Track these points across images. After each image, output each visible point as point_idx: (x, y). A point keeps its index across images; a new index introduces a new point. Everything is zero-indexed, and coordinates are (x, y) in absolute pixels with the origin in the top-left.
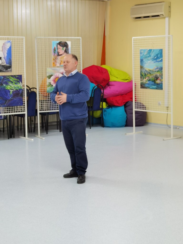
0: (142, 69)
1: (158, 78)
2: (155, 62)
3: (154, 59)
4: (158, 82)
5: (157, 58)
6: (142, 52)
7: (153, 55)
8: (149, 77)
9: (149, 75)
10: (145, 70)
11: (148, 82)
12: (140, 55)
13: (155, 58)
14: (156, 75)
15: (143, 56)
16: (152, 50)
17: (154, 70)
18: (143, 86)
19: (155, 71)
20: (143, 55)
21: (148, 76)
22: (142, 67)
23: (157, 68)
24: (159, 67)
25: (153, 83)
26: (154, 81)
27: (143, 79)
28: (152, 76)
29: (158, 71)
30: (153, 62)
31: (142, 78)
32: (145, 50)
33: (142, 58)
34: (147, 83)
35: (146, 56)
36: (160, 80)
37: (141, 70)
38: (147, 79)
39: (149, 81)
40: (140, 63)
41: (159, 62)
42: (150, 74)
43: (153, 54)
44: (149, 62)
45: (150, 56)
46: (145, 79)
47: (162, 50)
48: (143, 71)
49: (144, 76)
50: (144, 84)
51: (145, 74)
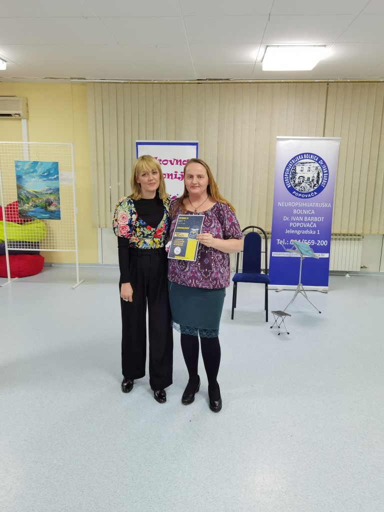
0: (21, 190)
1: (52, 202)
2: (44, 181)
3: (42, 176)
4: (52, 208)
5: (49, 174)
6: (18, 164)
7: (40, 170)
8: (35, 202)
9: (34, 199)
10: (27, 192)
12: (16, 170)
13: (46, 174)
14: (48, 199)
15: (22, 172)
16: (38, 162)
17: (45, 192)
18: (25, 214)
19: (47, 194)
20: (22, 169)
21: (33, 201)
22: (19, 187)
23: (50, 189)
24: (53, 188)
25: (43, 210)
26: (45, 208)
27: (24, 204)
28: (41, 200)
29: (51, 194)
30: (40, 180)
31: (22, 202)
32: (24, 162)
33: (19, 174)
34: (31, 210)
35: (28, 171)
36: (56, 206)
37: (18, 191)
38: (31, 204)
39: (34, 207)
40: (16, 181)
41: (52, 180)
42: (37, 197)
44: (33, 179)
45: (35, 171)
46: (27, 205)
47: (57, 163)
48: (22, 193)
49: (26, 199)
50: (26, 212)
51: (28, 198)
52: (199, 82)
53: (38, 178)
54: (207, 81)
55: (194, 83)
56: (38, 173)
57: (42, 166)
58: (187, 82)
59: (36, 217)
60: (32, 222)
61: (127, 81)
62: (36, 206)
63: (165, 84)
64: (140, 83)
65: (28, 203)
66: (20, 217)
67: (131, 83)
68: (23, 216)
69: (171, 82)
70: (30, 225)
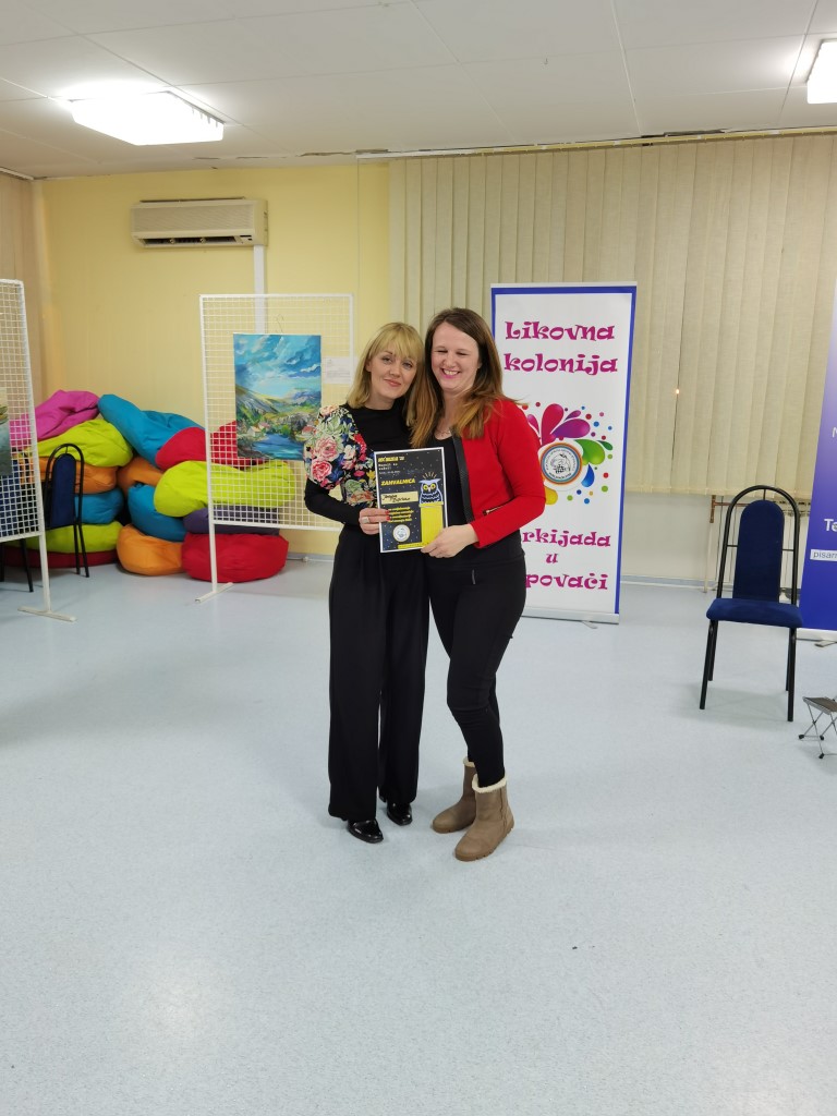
0: (244, 396)
1: (305, 424)
2: (291, 376)
3: (287, 367)
5: (302, 363)
6: (241, 342)
7: (283, 353)
8: (270, 422)
9: (269, 416)
10: (256, 400)
11: (266, 438)
12: (235, 354)
13: (294, 362)
14: (297, 417)
15: (247, 357)
16: (280, 336)
17: (290, 402)
18: (248, 449)
19: (294, 405)
20: (248, 352)
21: (266, 420)
22: (240, 391)
23: (302, 395)
24: (308, 391)
26: (290, 435)
27: (248, 428)
28: (282, 419)
29: (303, 405)
30: (283, 375)
31: (244, 423)
32: (252, 338)
33: (240, 363)
34: (262, 439)
35: (258, 356)
37: (237, 399)
38: (262, 427)
39: (268, 433)
40: (233, 377)
41: (306, 374)
42: (275, 412)
43: (285, 350)
44: (269, 374)
45: (273, 356)
46: (253, 428)
47: (318, 339)
48: (246, 403)
49: (252, 417)
50: (251, 443)
51: (257, 413)
52: (647, 141)
53: (279, 370)
54: (667, 139)
55: (635, 145)
56: (279, 361)
57: (288, 345)
58: (617, 143)
59: (271, 455)
60: (264, 466)
61: (477, 151)
62: (272, 432)
63: (566, 153)
64: (507, 153)
65: (257, 426)
66: (239, 455)
67: (486, 154)
68: (246, 452)
69: (578, 145)
70: (258, 472)
